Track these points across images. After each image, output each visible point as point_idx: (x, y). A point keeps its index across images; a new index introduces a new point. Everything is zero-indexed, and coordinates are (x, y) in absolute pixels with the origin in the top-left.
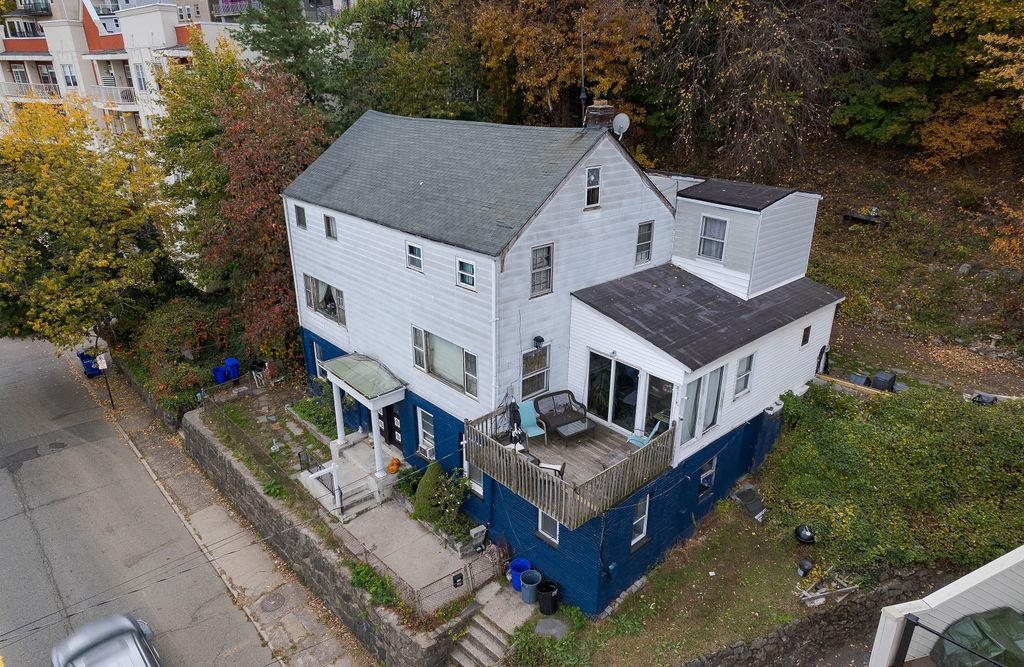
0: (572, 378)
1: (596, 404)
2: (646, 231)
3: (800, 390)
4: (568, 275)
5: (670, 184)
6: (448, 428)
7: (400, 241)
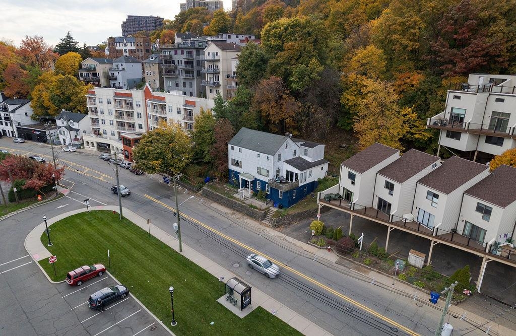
0: (283, 174)
1: (287, 179)
2: (295, 151)
3: (322, 178)
4: (283, 159)
5: (299, 144)
6: (263, 184)
7: (257, 153)
